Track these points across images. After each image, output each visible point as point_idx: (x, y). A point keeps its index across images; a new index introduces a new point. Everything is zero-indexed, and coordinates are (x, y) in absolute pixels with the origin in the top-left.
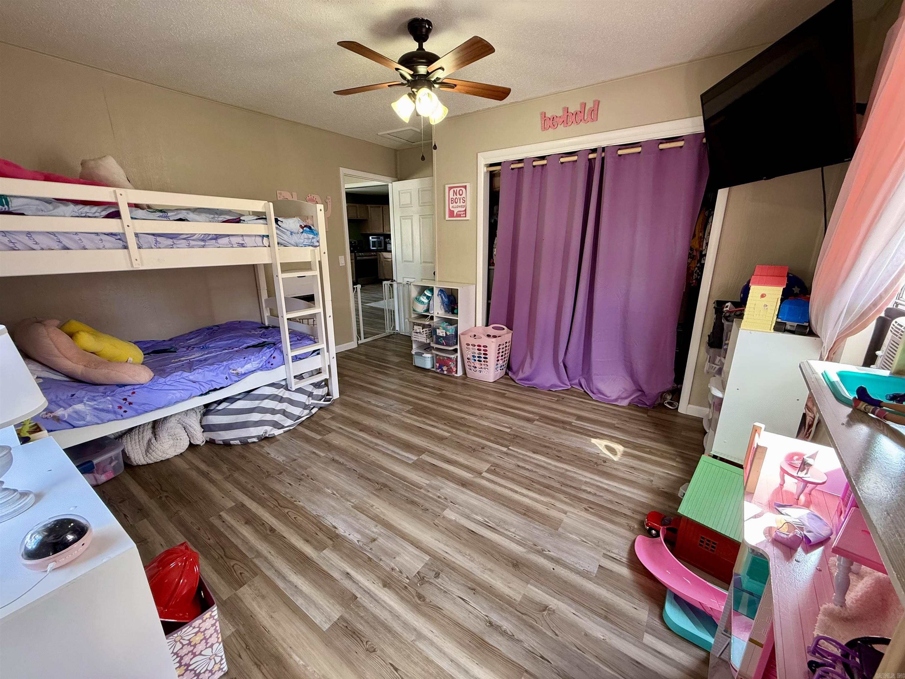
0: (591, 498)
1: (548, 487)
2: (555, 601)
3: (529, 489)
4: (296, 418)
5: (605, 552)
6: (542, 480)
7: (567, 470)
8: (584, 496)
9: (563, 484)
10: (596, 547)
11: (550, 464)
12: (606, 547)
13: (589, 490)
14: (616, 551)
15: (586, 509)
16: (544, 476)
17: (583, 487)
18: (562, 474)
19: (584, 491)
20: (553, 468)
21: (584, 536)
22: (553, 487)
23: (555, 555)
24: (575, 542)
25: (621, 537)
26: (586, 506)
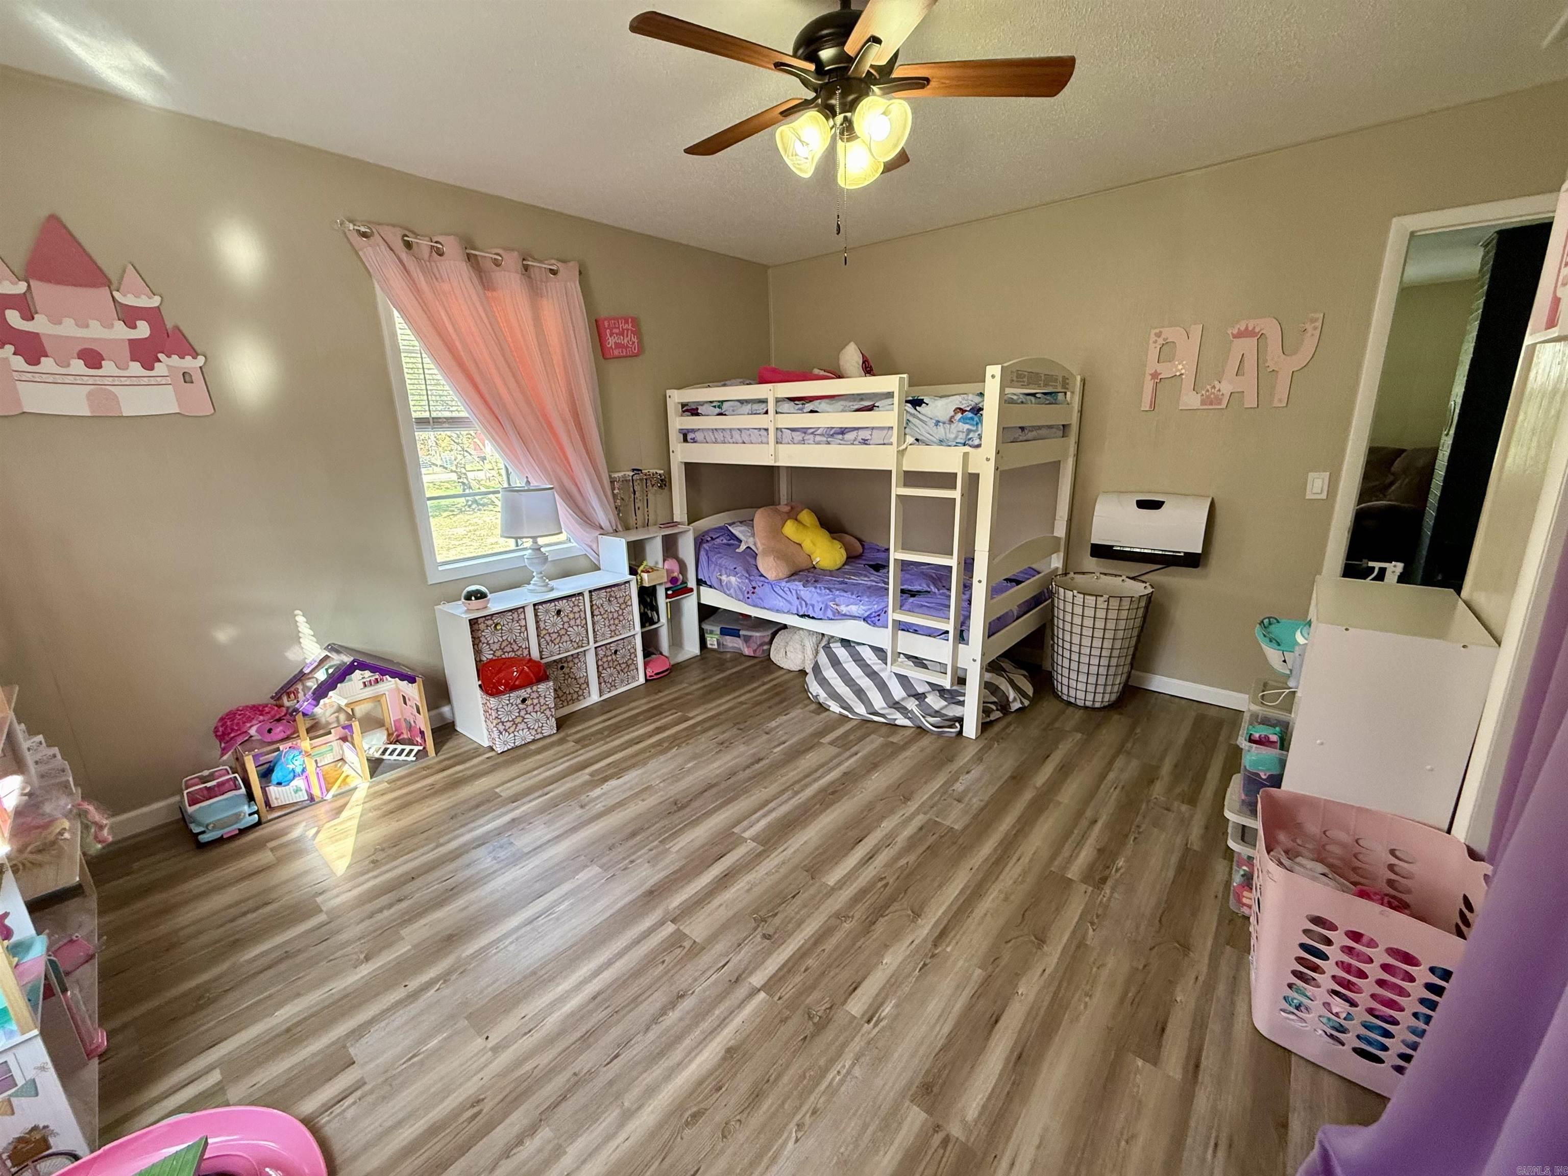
0: (502, 1134)
1: (587, 1040)
2: (365, 972)
3: (594, 998)
4: (872, 711)
5: (367, 1088)
6: (615, 1033)
7: (627, 1115)
8: (518, 1120)
9: (578, 1082)
10: (389, 1074)
11: (668, 1076)
12: (374, 1096)
13: (527, 1143)
14: (349, 1114)
15: (478, 1102)
16: (625, 1043)
17: (545, 1133)
18: (618, 1096)
19: (532, 1130)
20: (648, 1078)
21: (422, 1063)
22: (581, 1051)
23: (425, 997)
24: (423, 1041)
25: (366, 1148)
26: (487, 1106)
